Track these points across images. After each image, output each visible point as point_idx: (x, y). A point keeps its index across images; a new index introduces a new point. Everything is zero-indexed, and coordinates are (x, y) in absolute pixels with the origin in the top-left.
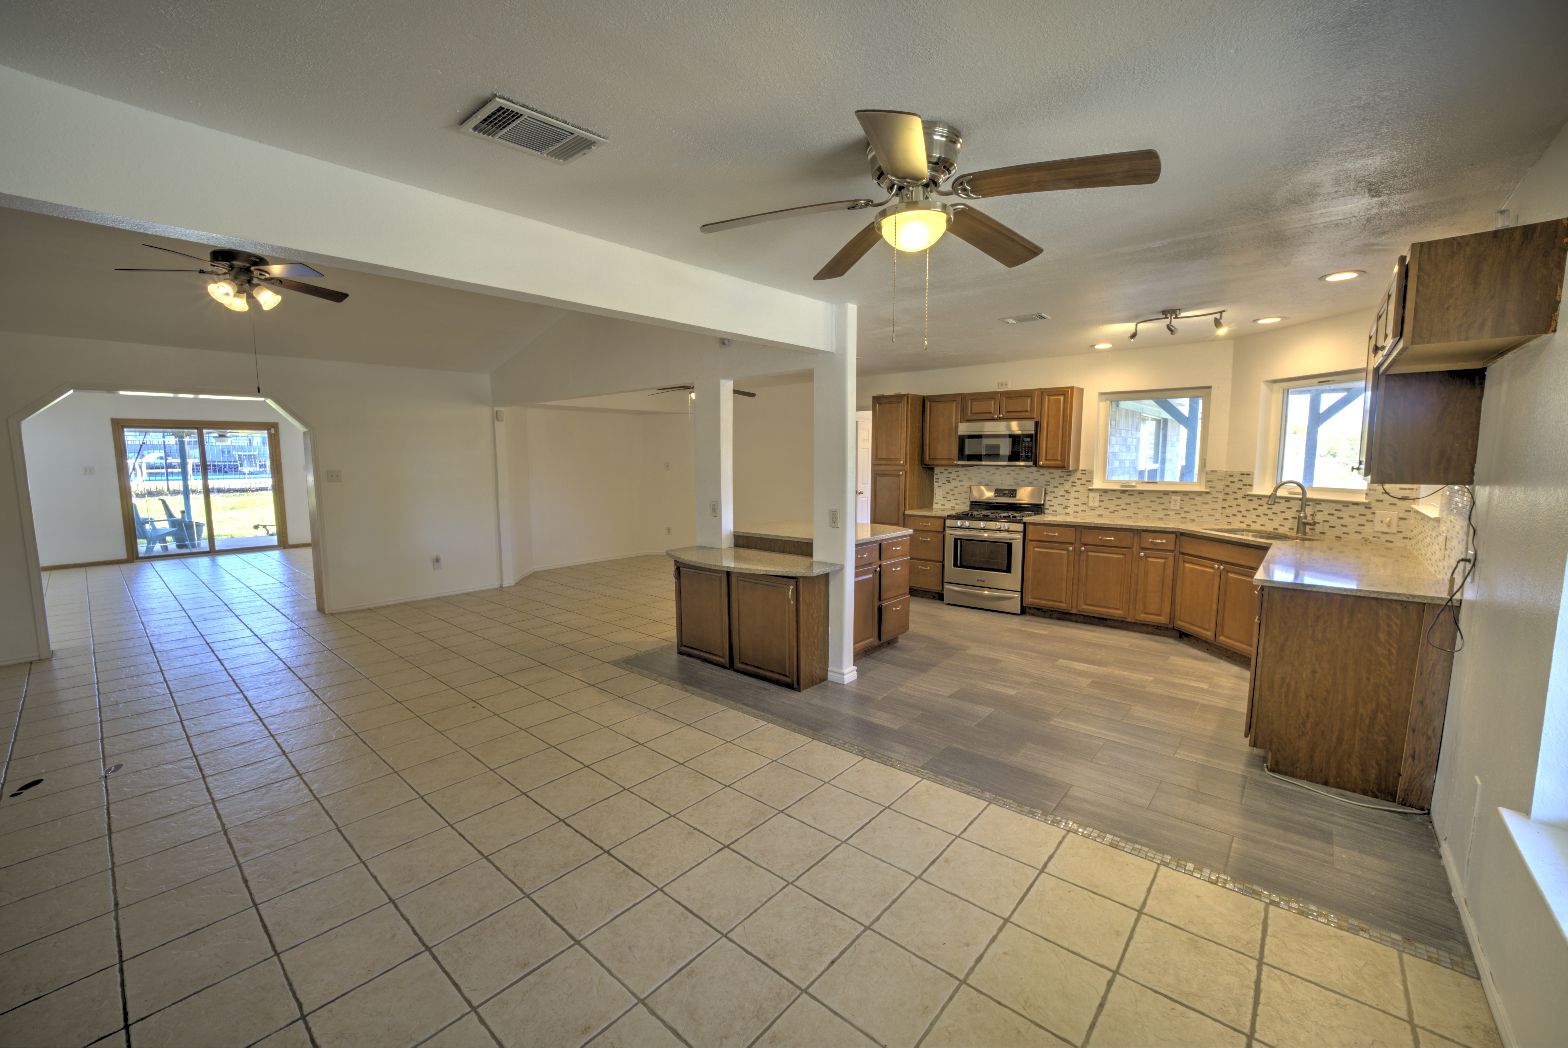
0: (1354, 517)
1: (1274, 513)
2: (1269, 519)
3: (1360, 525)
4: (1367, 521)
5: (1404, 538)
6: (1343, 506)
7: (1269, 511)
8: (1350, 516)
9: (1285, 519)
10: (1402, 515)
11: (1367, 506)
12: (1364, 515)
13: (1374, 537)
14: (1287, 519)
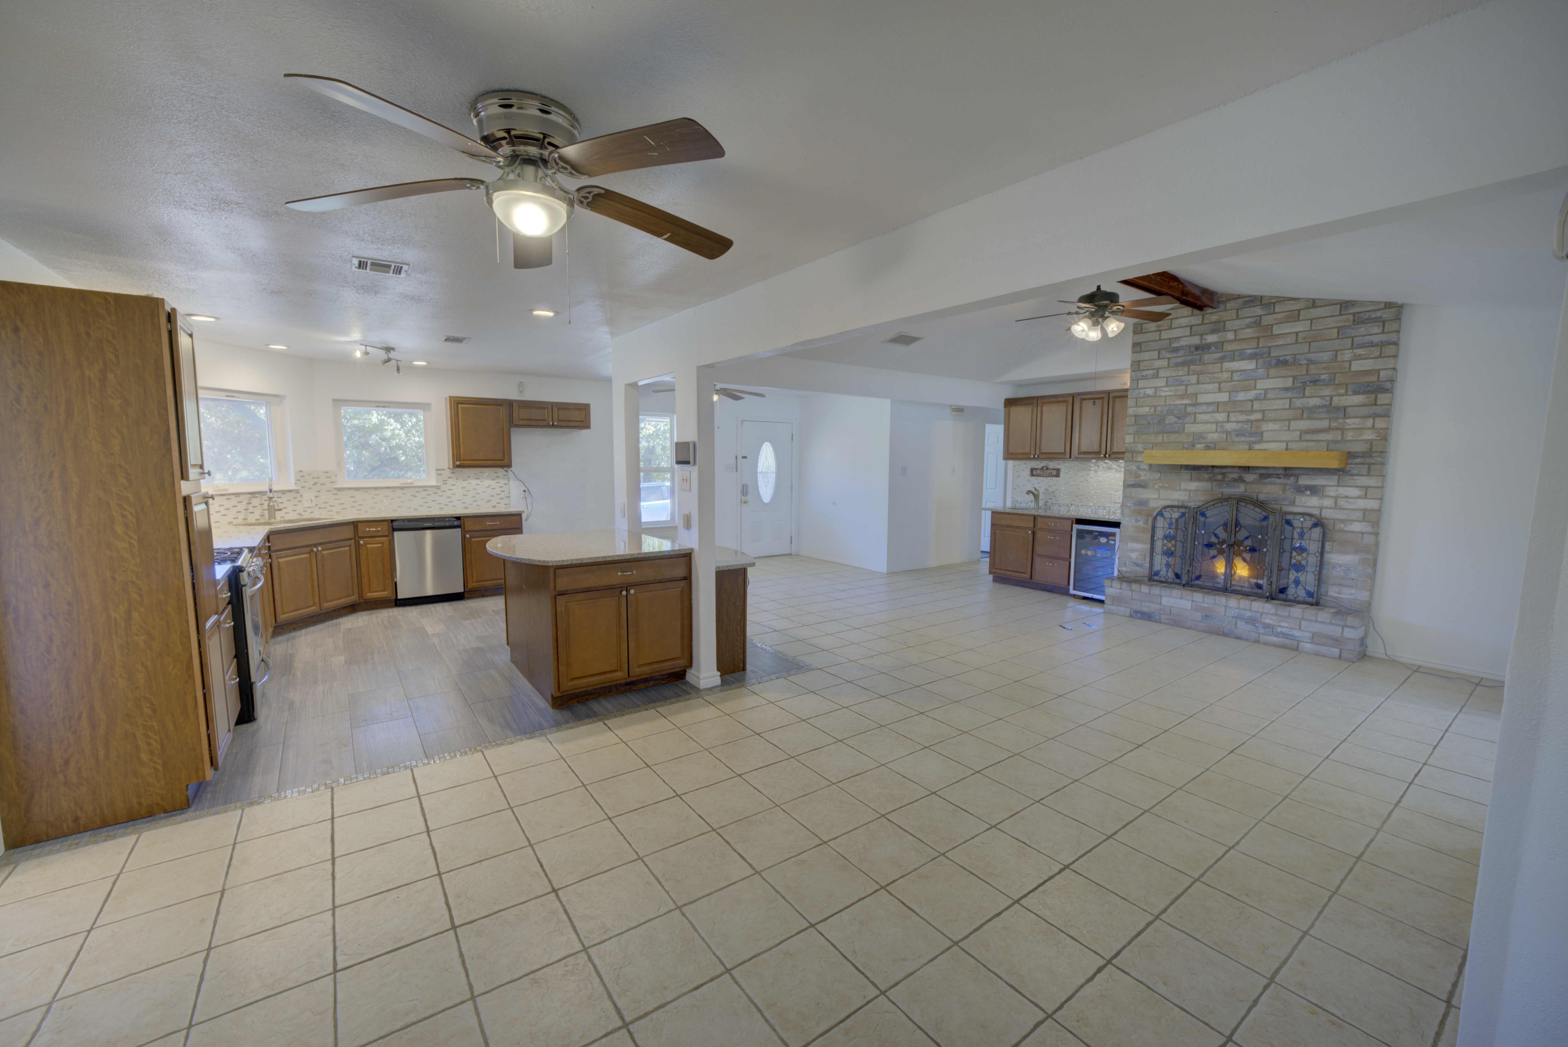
0: (290, 500)
1: (226, 509)
2: (223, 515)
3: (294, 505)
4: (299, 501)
5: (320, 508)
6: (282, 494)
7: (222, 507)
8: (288, 500)
9: (237, 512)
10: (317, 495)
11: (297, 491)
12: (296, 498)
13: (304, 511)
14: (240, 512)
